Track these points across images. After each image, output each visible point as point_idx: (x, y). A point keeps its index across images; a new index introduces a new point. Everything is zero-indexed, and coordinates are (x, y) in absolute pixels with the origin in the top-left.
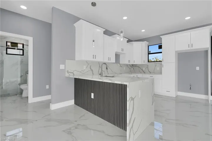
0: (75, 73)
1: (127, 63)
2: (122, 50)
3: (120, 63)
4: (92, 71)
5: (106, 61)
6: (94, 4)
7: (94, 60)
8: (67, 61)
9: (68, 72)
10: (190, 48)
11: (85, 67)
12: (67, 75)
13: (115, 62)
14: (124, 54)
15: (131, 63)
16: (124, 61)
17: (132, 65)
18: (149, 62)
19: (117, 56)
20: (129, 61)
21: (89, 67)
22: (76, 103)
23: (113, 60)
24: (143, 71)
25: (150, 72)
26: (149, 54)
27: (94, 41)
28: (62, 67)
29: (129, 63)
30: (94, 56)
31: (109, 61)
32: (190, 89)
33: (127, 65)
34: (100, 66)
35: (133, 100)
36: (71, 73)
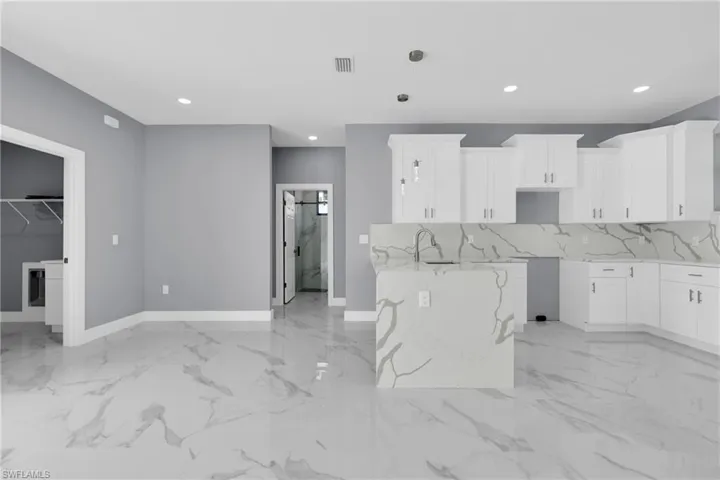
0: (390, 252)
2: (548, 178)
3: (560, 223)
6: (403, 99)
8: (375, 228)
9: (375, 250)
12: (372, 256)
17: (641, 224)
20: (597, 213)
21: (427, 237)
24: (693, 252)
28: (363, 239)
30: (429, 213)
31: (489, 221)
33: (602, 227)
34: (464, 236)
35: (394, 306)
36: (380, 251)
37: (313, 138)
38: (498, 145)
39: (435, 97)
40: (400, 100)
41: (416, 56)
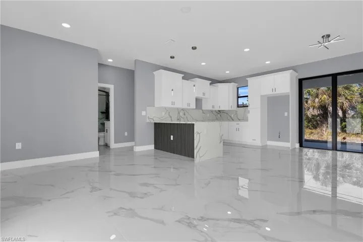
0: (154, 119)
1: (211, 108)
2: (204, 94)
3: (203, 109)
4: (171, 117)
5: (185, 107)
6: (172, 57)
7: (173, 106)
8: (148, 108)
9: (149, 118)
10: (274, 93)
11: (163, 113)
12: (148, 121)
13: (195, 108)
14: (205, 98)
15: (217, 109)
16: (207, 106)
17: (219, 111)
18: (238, 107)
19: (198, 101)
20: (213, 107)
21: (167, 113)
22: (156, 148)
23: (193, 106)
24: (232, 119)
25: (239, 120)
26: (238, 97)
27: (172, 90)
28: (144, 113)
29: (213, 109)
30: (173, 103)
31: (189, 108)
32: (279, 138)
33: (212, 111)
34: (179, 113)
35: (199, 134)
36: (151, 119)
37: (110, 60)
38: (188, 80)
39: (186, 61)
40: (171, 58)
41: (194, 48)
